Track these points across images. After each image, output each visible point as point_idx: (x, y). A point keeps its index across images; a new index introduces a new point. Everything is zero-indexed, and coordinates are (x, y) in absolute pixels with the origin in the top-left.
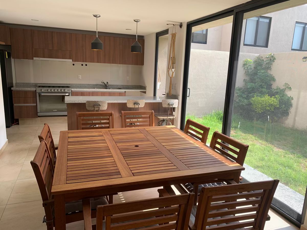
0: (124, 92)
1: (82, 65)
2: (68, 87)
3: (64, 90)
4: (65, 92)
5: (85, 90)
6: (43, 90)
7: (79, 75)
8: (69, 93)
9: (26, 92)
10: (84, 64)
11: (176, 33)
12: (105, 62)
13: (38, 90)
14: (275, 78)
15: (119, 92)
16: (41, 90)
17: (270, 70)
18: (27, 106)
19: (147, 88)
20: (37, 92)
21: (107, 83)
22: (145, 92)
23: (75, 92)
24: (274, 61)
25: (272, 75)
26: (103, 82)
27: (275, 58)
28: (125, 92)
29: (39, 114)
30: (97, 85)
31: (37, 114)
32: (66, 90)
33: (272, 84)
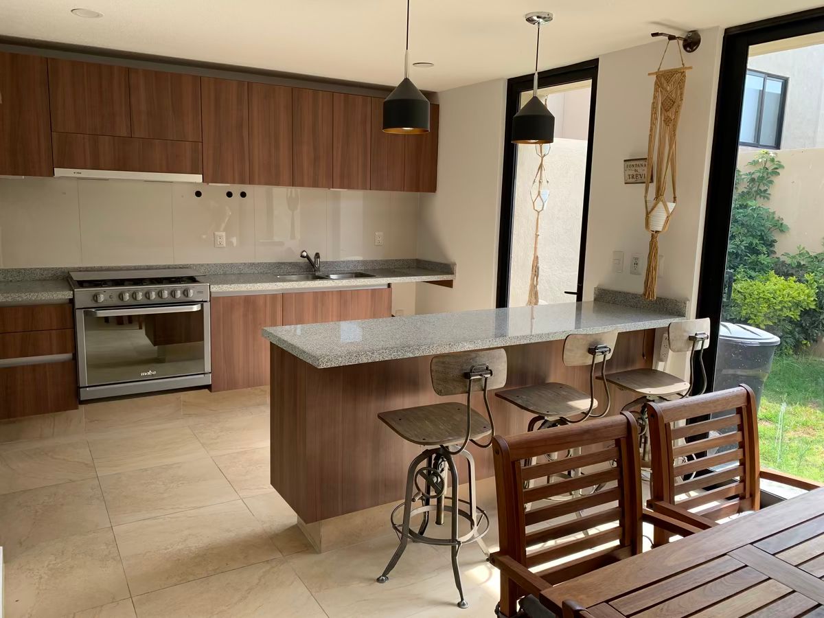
0: (386, 287)
1: (229, 194)
2: (192, 280)
3: (185, 292)
4: (187, 299)
5: (260, 288)
6: (102, 298)
7: (216, 233)
8: (202, 302)
9: (31, 310)
10: (236, 189)
11: (684, 67)
12: (315, 184)
13: (83, 297)
14: (785, 222)
15: (370, 286)
16: (95, 298)
17: (768, 199)
18: (34, 367)
19: (458, 270)
20: (77, 306)
21: (317, 255)
22: (449, 284)
23: (224, 297)
24: (779, 174)
25: (774, 213)
26: (305, 254)
27: (782, 164)
28: (389, 285)
29: (84, 395)
30: (279, 265)
31: (77, 394)
32: (191, 293)
33: (775, 241)
